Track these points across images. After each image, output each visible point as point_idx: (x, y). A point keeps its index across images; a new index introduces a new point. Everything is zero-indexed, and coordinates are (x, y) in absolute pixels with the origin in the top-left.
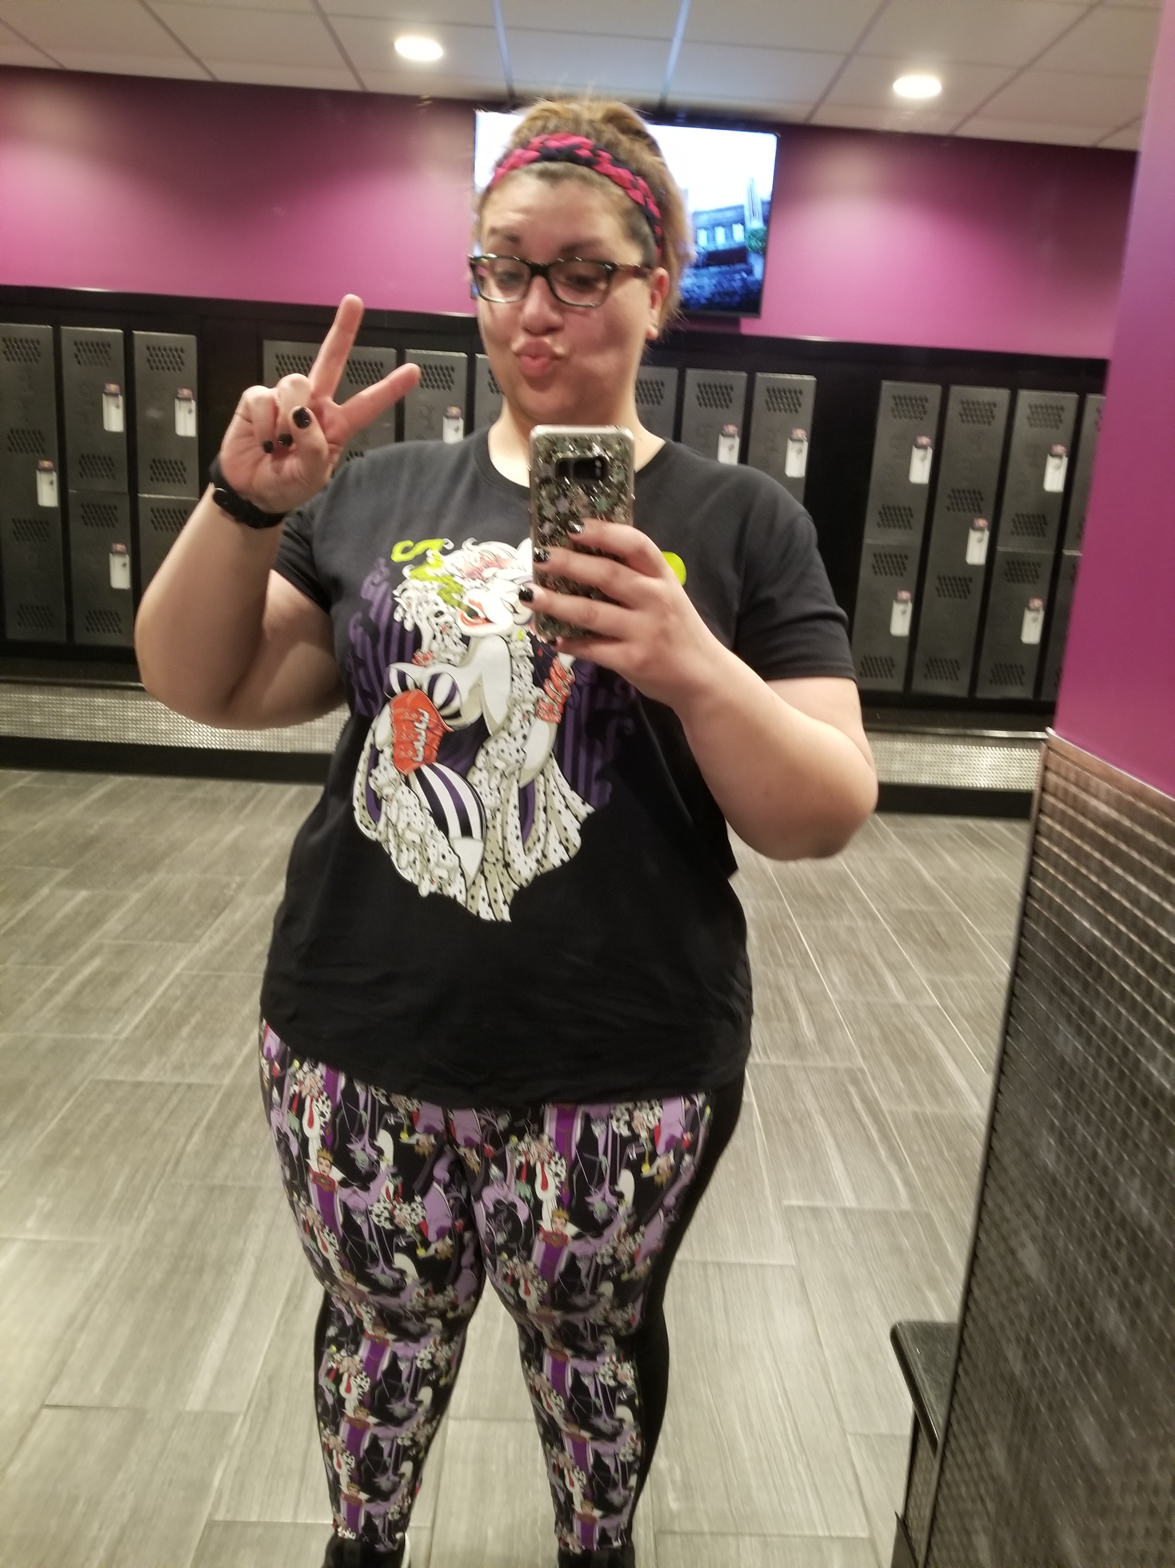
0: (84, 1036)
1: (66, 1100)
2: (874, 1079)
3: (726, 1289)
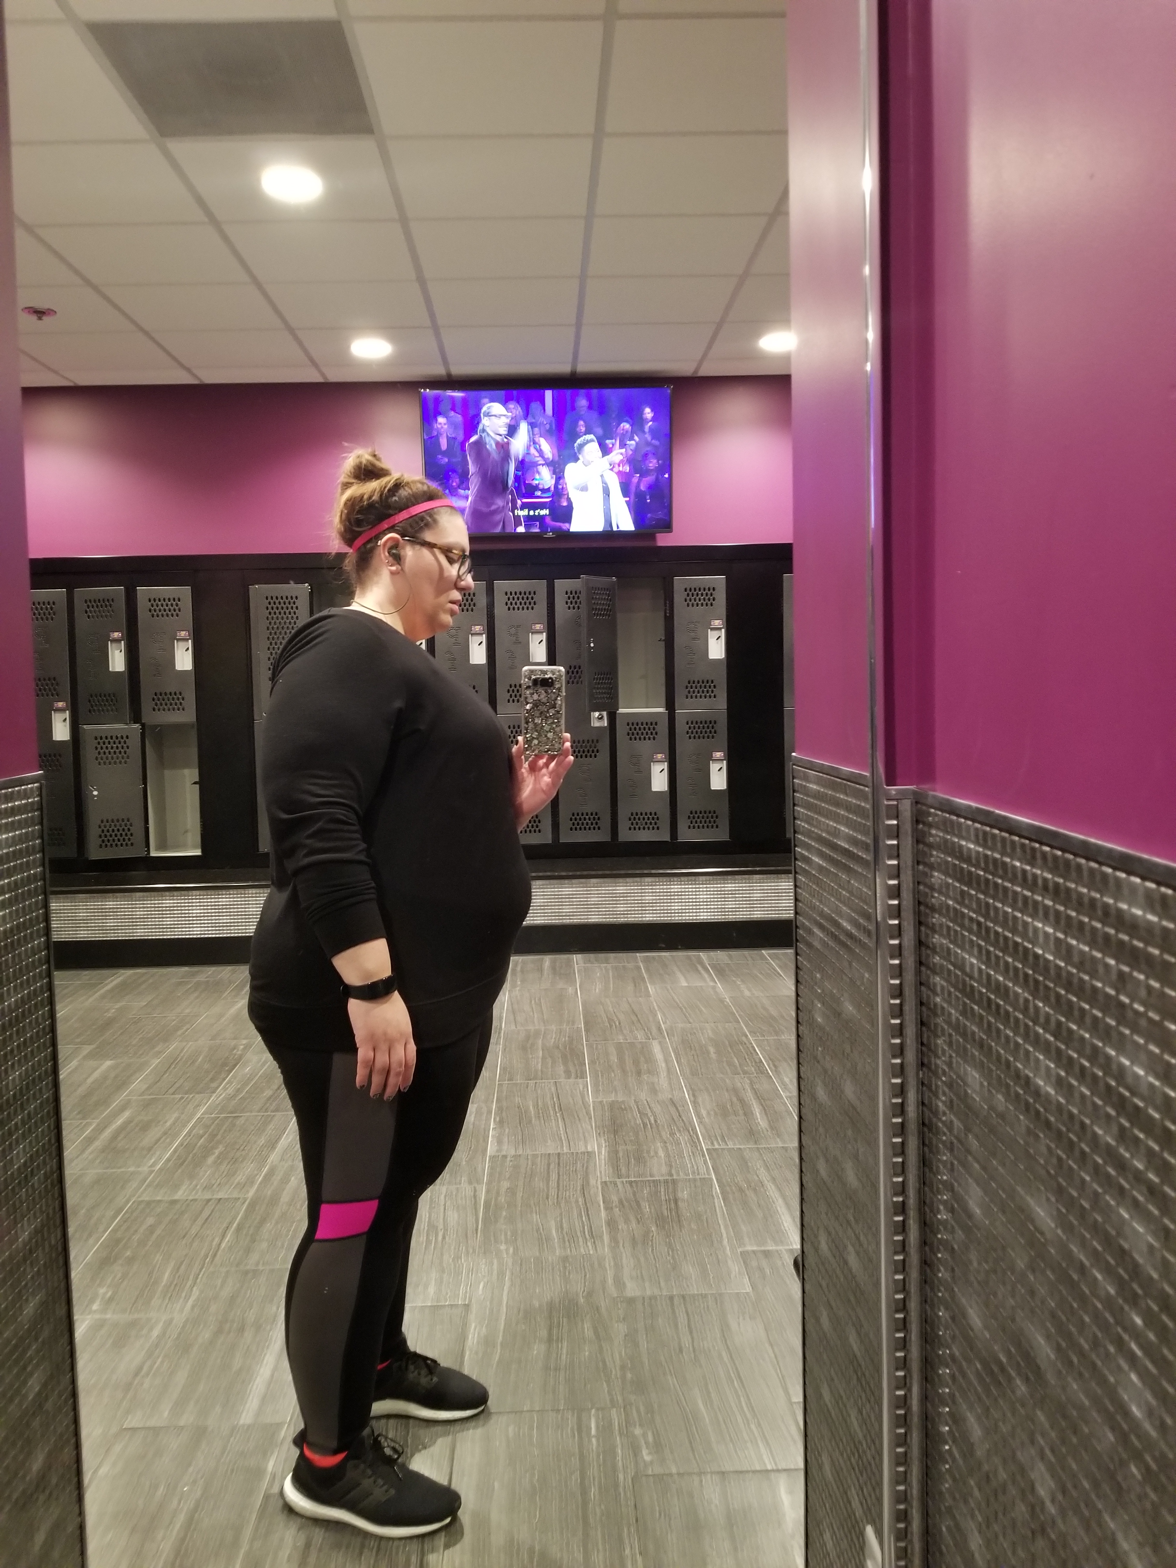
1: (114, 1217)
3: (690, 1313)
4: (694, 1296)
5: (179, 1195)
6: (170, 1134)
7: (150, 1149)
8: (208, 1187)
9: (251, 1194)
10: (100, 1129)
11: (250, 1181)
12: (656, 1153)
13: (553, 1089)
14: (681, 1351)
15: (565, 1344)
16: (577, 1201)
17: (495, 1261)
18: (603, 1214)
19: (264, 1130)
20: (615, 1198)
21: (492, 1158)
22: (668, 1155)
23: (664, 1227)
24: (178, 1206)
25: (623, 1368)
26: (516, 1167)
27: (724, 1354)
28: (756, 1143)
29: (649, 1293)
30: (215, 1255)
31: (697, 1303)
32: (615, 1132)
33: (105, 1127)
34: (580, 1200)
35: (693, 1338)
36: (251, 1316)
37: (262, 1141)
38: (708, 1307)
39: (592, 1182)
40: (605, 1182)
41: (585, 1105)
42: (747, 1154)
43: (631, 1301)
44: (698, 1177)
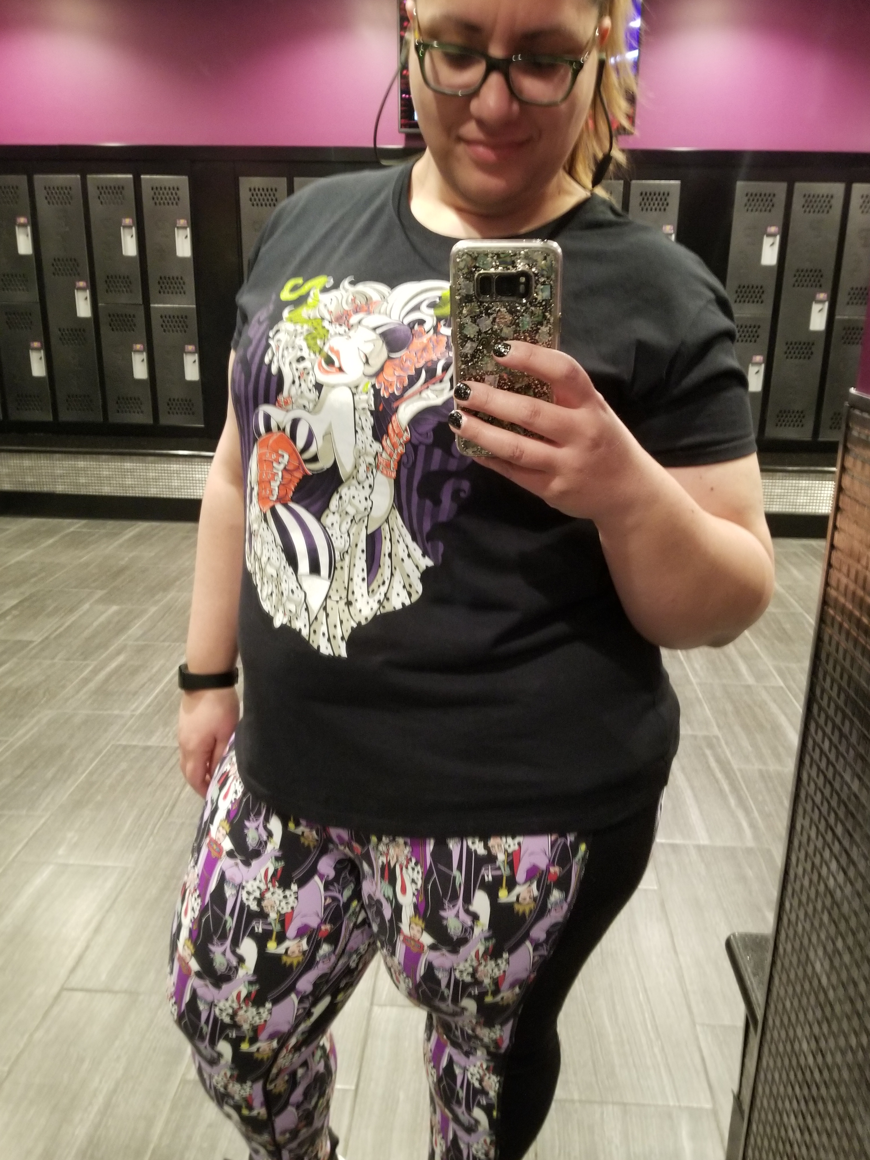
0: (109, 712)
1: (92, 760)
2: (727, 743)
24: (149, 753)
33: (100, 670)
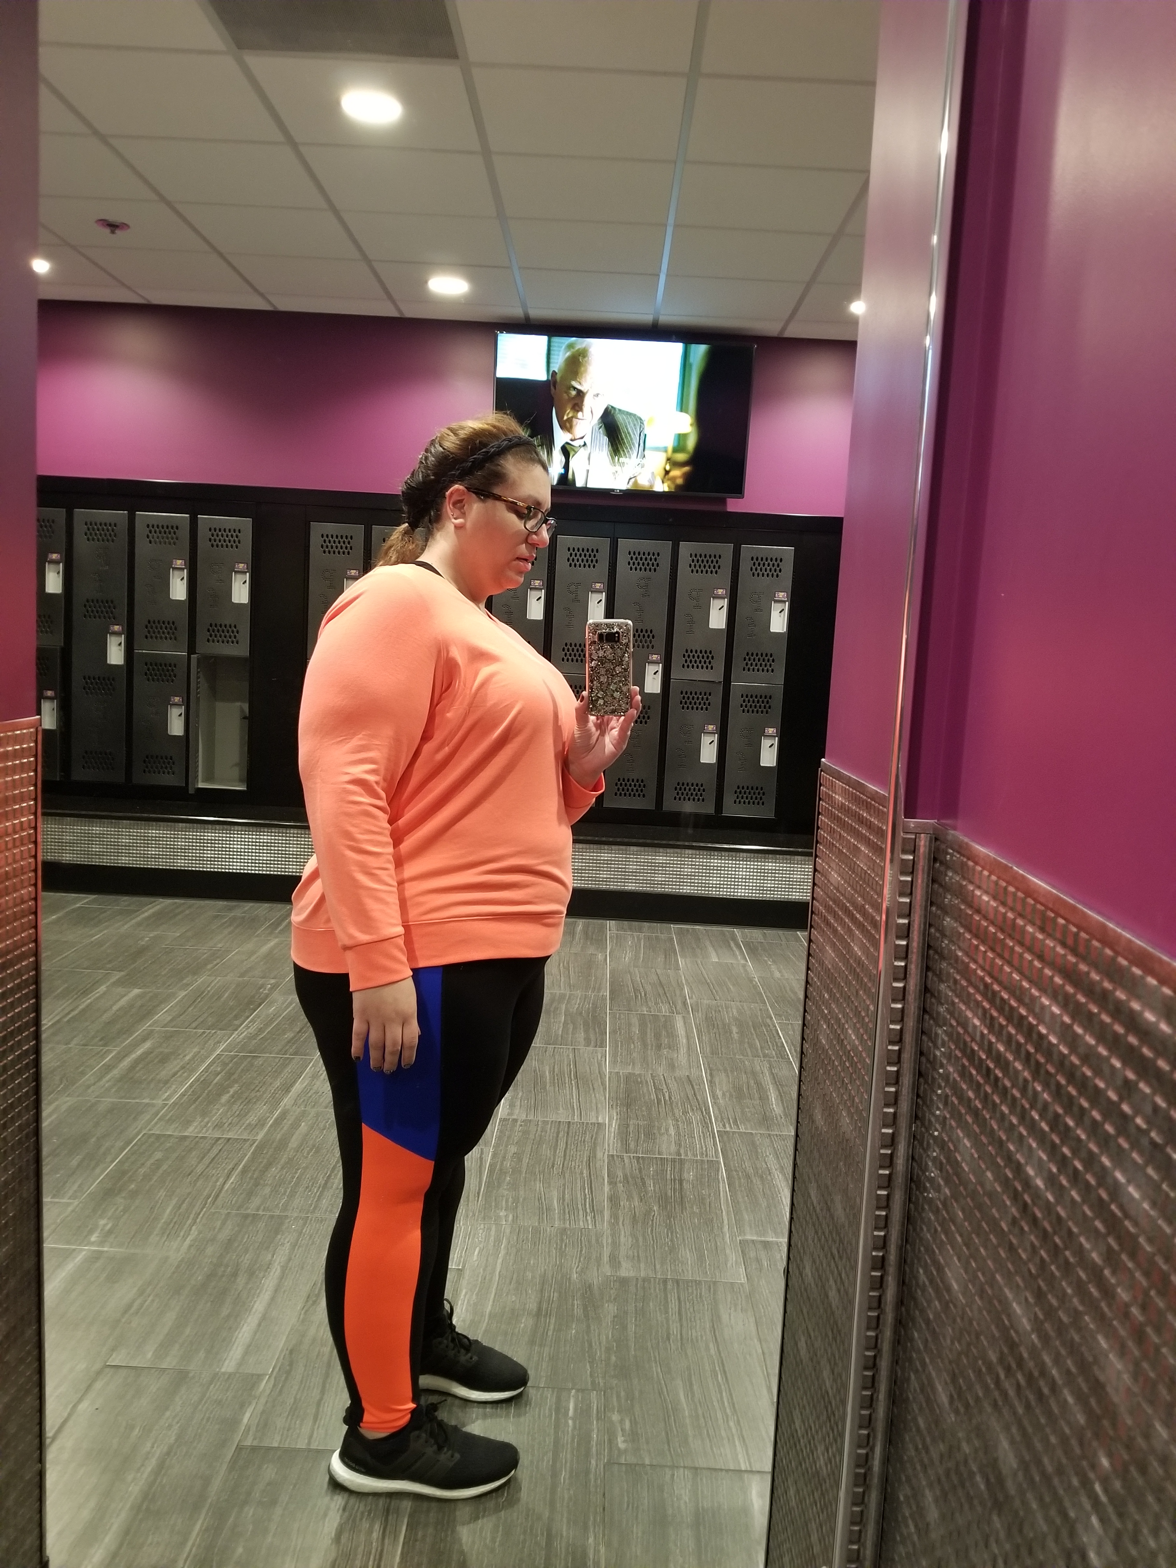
0: (138, 1101)
1: (122, 1149)
3: (682, 1299)
4: (688, 1281)
5: (190, 1131)
6: (188, 1068)
7: (166, 1082)
8: (218, 1126)
9: (260, 1137)
10: (120, 1058)
11: (261, 1123)
12: (667, 1130)
13: (571, 1056)
14: (668, 1338)
15: (553, 1320)
16: (582, 1173)
17: (494, 1228)
18: (606, 1188)
19: (280, 1073)
20: (620, 1174)
21: (503, 1120)
22: (678, 1134)
23: (666, 1208)
24: (187, 1143)
25: (608, 1350)
26: (526, 1133)
27: (711, 1345)
28: (768, 1129)
29: (643, 1274)
30: (217, 1196)
31: (690, 1291)
32: (628, 1106)
33: (124, 1057)
34: (585, 1172)
35: (681, 1326)
36: (246, 1260)
37: (278, 1083)
38: (701, 1294)
39: (599, 1154)
40: (613, 1156)
41: (601, 1074)
42: (758, 1140)
43: (624, 1282)
44: (705, 1159)
